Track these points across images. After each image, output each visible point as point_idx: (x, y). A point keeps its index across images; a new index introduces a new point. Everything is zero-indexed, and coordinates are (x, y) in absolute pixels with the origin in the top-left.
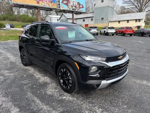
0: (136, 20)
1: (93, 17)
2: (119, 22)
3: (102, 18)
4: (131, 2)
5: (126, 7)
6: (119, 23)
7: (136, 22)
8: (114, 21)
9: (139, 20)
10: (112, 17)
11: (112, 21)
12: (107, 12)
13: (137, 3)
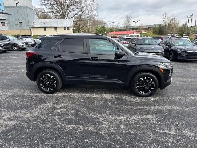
0: (65, 28)
1: (5, 19)
2: (45, 28)
3: (21, 23)
4: (51, 4)
5: (46, 10)
6: (45, 30)
7: (65, 29)
8: (38, 27)
9: (68, 28)
10: (33, 21)
11: (35, 27)
12: (26, 15)
13: (58, 7)
